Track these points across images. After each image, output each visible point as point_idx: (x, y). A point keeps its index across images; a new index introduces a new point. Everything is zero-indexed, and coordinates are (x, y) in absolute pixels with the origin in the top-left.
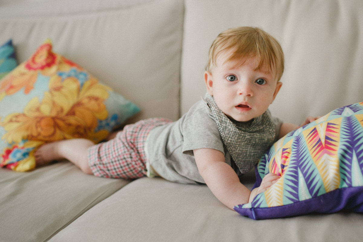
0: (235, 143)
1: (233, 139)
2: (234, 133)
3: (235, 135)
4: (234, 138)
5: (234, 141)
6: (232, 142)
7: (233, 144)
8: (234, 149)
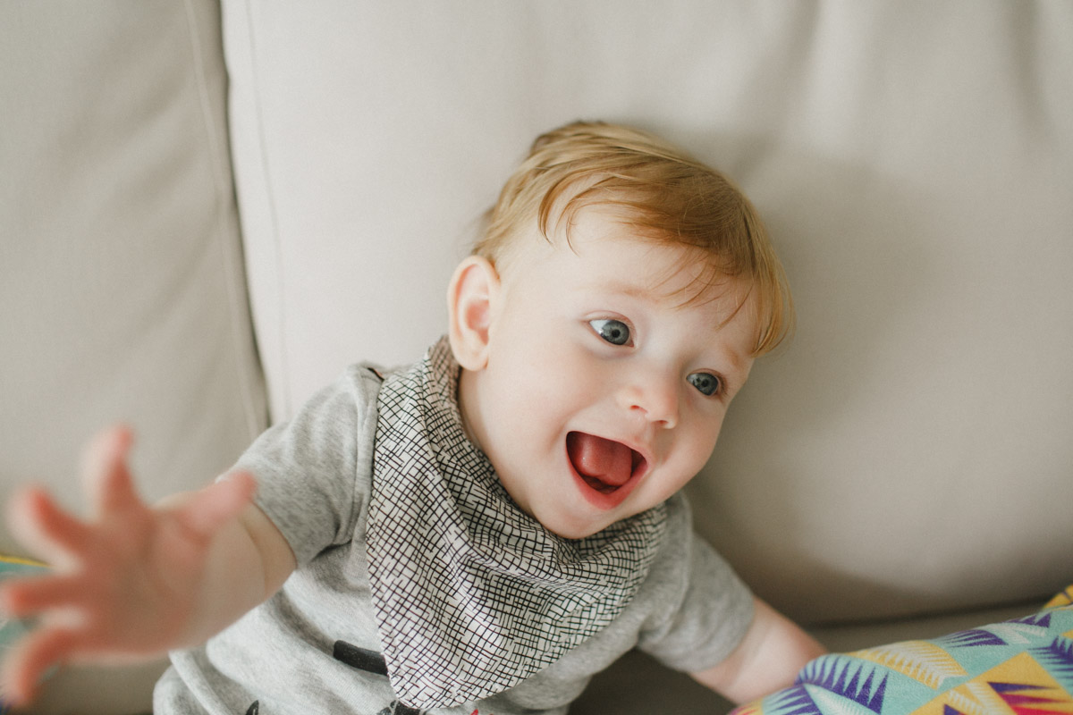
0: (405, 534)
1: (401, 514)
2: (411, 486)
3: (415, 498)
4: (405, 508)
5: (403, 524)
6: (393, 526)
7: (395, 536)
8: (394, 561)
